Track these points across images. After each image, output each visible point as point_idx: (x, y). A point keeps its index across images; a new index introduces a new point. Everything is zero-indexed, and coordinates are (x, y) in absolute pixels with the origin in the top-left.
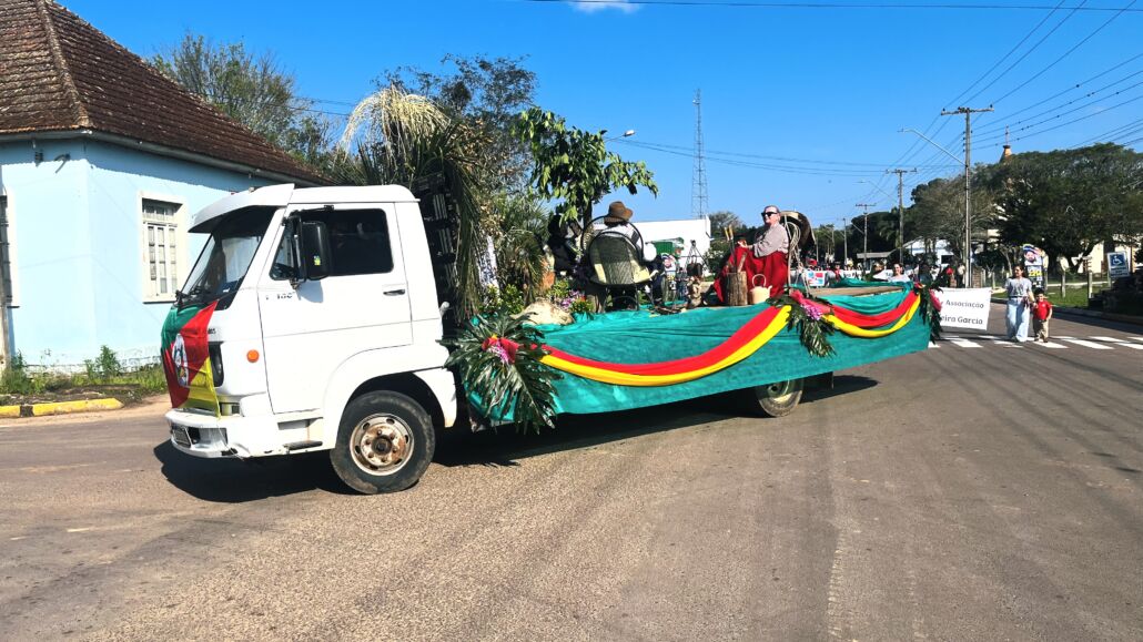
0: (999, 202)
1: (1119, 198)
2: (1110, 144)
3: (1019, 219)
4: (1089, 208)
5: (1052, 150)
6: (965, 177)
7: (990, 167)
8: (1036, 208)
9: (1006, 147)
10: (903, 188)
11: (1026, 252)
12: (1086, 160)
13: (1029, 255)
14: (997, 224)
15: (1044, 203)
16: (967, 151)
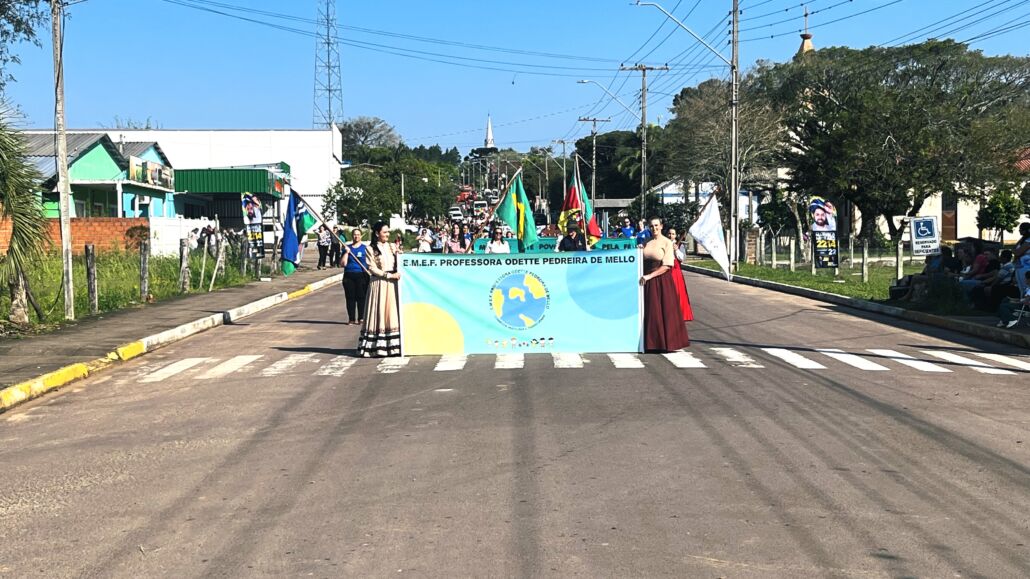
0: (792, 124)
1: (962, 127)
2: (949, 41)
3: (818, 153)
4: (919, 140)
5: (867, 47)
6: (730, 84)
7: (778, 68)
8: (843, 136)
9: (805, 37)
10: (647, 95)
11: (813, 209)
12: (914, 65)
13: (818, 214)
14: (788, 159)
15: (853, 129)
16: (733, 42)
